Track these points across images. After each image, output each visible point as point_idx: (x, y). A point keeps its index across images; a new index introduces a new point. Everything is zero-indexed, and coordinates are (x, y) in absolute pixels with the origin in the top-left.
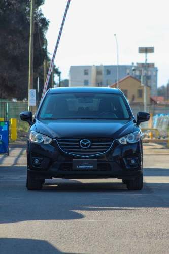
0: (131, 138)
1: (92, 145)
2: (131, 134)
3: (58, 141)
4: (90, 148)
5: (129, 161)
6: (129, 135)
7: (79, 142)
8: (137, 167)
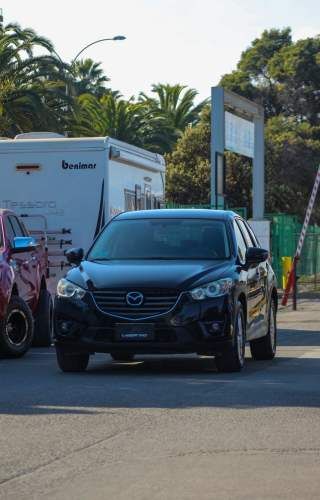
0: (213, 289)
1: (145, 301)
2: (214, 283)
3: (94, 294)
4: (141, 306)
5: (209, 327)
6: (210, 284)
7: (125, 295)
8: (223, 335)
